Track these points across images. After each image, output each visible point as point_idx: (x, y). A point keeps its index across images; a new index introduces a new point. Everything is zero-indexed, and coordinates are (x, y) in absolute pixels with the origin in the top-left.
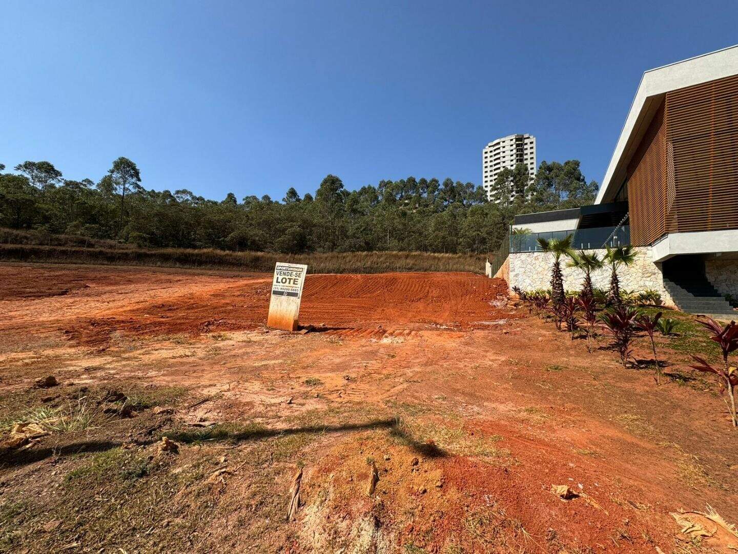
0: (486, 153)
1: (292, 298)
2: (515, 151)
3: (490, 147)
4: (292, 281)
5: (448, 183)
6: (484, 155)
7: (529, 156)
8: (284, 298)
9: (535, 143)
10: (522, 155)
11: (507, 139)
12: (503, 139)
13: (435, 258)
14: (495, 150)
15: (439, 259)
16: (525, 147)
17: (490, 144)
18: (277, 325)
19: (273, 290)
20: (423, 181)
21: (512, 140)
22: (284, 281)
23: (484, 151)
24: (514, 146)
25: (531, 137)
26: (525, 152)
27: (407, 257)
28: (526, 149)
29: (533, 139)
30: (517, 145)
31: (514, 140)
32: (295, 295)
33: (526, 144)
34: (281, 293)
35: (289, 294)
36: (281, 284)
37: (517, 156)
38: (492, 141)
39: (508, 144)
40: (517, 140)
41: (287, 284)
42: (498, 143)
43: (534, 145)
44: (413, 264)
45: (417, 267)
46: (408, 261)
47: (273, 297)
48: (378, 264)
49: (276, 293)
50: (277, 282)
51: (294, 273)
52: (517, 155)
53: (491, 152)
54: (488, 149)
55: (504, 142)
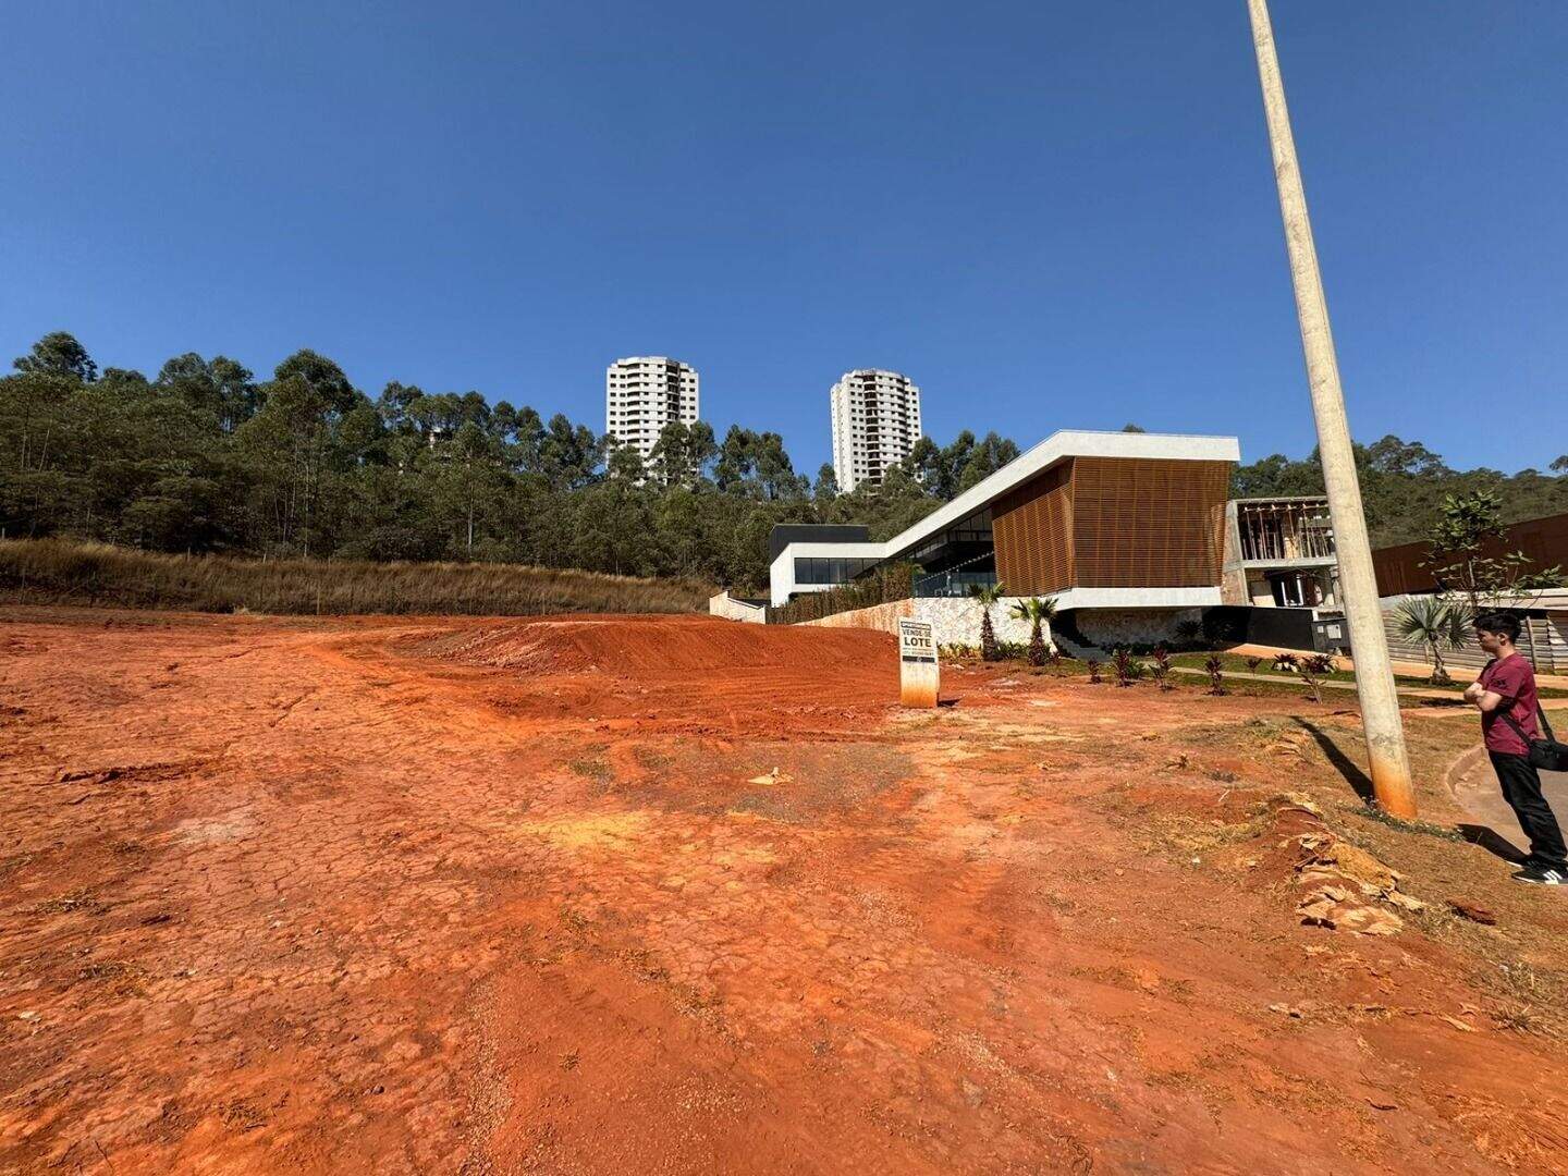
0: (613, 376)
1: (929, 665)
2: (665, 388)
3: (620, 366)
4: (924, 642)
5: (560, 424)
6: (610, 381)
7: (687, 403)
8: (918, 665)
9: (697, 381)
10: (676, 398)
11: (654, 361)
12: (645, 360)
13: (609, 584)
14: (630, 376)
15: (617, 585)
16: (682, 385)
17: (621, 362)
18: (917, 703)
19: (902, 655)
20: (505, 409)
21: (660, 366)
22: (914, 642)
23: (610, 372)
24: (665, 379)
25: (692, 370)
26: (682, 394)
27: (553, 579)
28: (684, 389)
29: (695, 377)
30: (670, 379)
31: (664, 368)
32: (931, 660)
33: (684, 380)
34: (914, 659)
35: (925, 660)
36: (911, 646)
37: (669, 399)
38: (625, 358)
39: (653, 369)
40: (669, 369)
41: (918, 646)
42: (636, 365)
43: (695, 385)
44: (573, 596)
45: (580, 603)
46: (557, 588)
47: (904, 665)
48: (492, 592)
49: (907, 659)
50: (906, 644)
51: (923, 632)
52: (669, 397)
53: (622, 377)
54: (614, 369)
55: (646, 365)
